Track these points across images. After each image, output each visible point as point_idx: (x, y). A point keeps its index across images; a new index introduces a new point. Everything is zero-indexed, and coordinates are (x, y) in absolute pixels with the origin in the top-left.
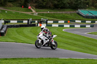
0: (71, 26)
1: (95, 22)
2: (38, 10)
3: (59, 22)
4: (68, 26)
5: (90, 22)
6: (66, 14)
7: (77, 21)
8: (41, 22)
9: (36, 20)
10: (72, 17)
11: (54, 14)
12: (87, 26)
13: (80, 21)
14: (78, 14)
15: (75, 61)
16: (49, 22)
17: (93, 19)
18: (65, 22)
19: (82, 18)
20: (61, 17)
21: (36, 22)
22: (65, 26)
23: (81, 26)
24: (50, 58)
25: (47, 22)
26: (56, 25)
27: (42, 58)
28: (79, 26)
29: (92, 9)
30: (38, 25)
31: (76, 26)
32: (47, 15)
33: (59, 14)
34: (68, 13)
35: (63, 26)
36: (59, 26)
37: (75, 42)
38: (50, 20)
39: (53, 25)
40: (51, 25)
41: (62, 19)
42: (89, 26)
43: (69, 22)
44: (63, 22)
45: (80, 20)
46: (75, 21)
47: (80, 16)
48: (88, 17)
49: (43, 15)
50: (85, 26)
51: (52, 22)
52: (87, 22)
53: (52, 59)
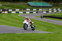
0: (23, 13)
1: (39, 10)
2: (2, 2)
3: (16, 10)
5: (36, 10)
6: (20, 5)
7: (27, 9)
8: (4, 10)
9: (1, 9)
10: (24, 7)
11: (13, 5)
12: (34, 12)
14: (28, 5)
16: (9, 10)
17: (38, 8)
18: (20, 10)
19: (30, 7)
20: (17, 7)
21: (1, 10)
22: (20, 13)
23: (30, 13)
24: (10, 34)
26: (14, 12)
27: (5, 34)
28: (29, 13)
29: (37, 1)
30: (2, 12)
31: (27, 13)
32: (8, 6)
33: (16, 5)
34: (21, 4)
35: (18, 13)
36: (16, 13)
39: (12, 12)
42: (35, 12)
43: (22, 10)
47: (29, 6)
48: (34, 7)
49: (5, 6)
50: (33, 13)
51: (11, 10)
52: (34, 10)
53: (11, 34)
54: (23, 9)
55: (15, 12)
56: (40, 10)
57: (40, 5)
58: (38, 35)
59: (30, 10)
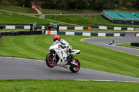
0: (92, 35)
1: (126, 29)
2: (45, 10)
3: (76, 28)
4: (89, 34)
5: (120, 28)
6: (86, 16)
7: (101, 28)
8: (49, 28)
9: (43, 25)
10: (94, 21)
11: (69, 16)
12: (115, 35)
13: (105, 28)
14: (104, 17)
15: (97, 84)
16: (61, 28)
17: (124, 25)
18: (84, 28)
19: (108, 23)
20: (79, 22)
21: (43, 27)
22: (84, 34)
23: (107, 35)
24: (61, 80)
25: (58, 29)
27: (51, 80)
28: (104, 35)
29: (123, 10)
30: (45, 33)
31: (100, 35)
32: (58, 18)
33: (76, 17)
34: (88, 15)
35: (81, 34)
36: (76, 34)
37: (97, 57)
38: (62, 26)
39: (67, 33)
40: (64, 33)
41: (80, 23)
42: (119, 35)
43: (90, 28)
44: (81, 28)
45: (106, 26)
46: (98, 28)
47: (105, 21)
48: (117, 22)
49: (52, 18)
50: (113, 35)
51: (65, 28)
52: (115, 28)
53: (65, 81)
54: (92, 27)
55: (72, 33)
56: (129, 29)
57: (129, 19)
58: (124, 86)
59: (108, 28)
